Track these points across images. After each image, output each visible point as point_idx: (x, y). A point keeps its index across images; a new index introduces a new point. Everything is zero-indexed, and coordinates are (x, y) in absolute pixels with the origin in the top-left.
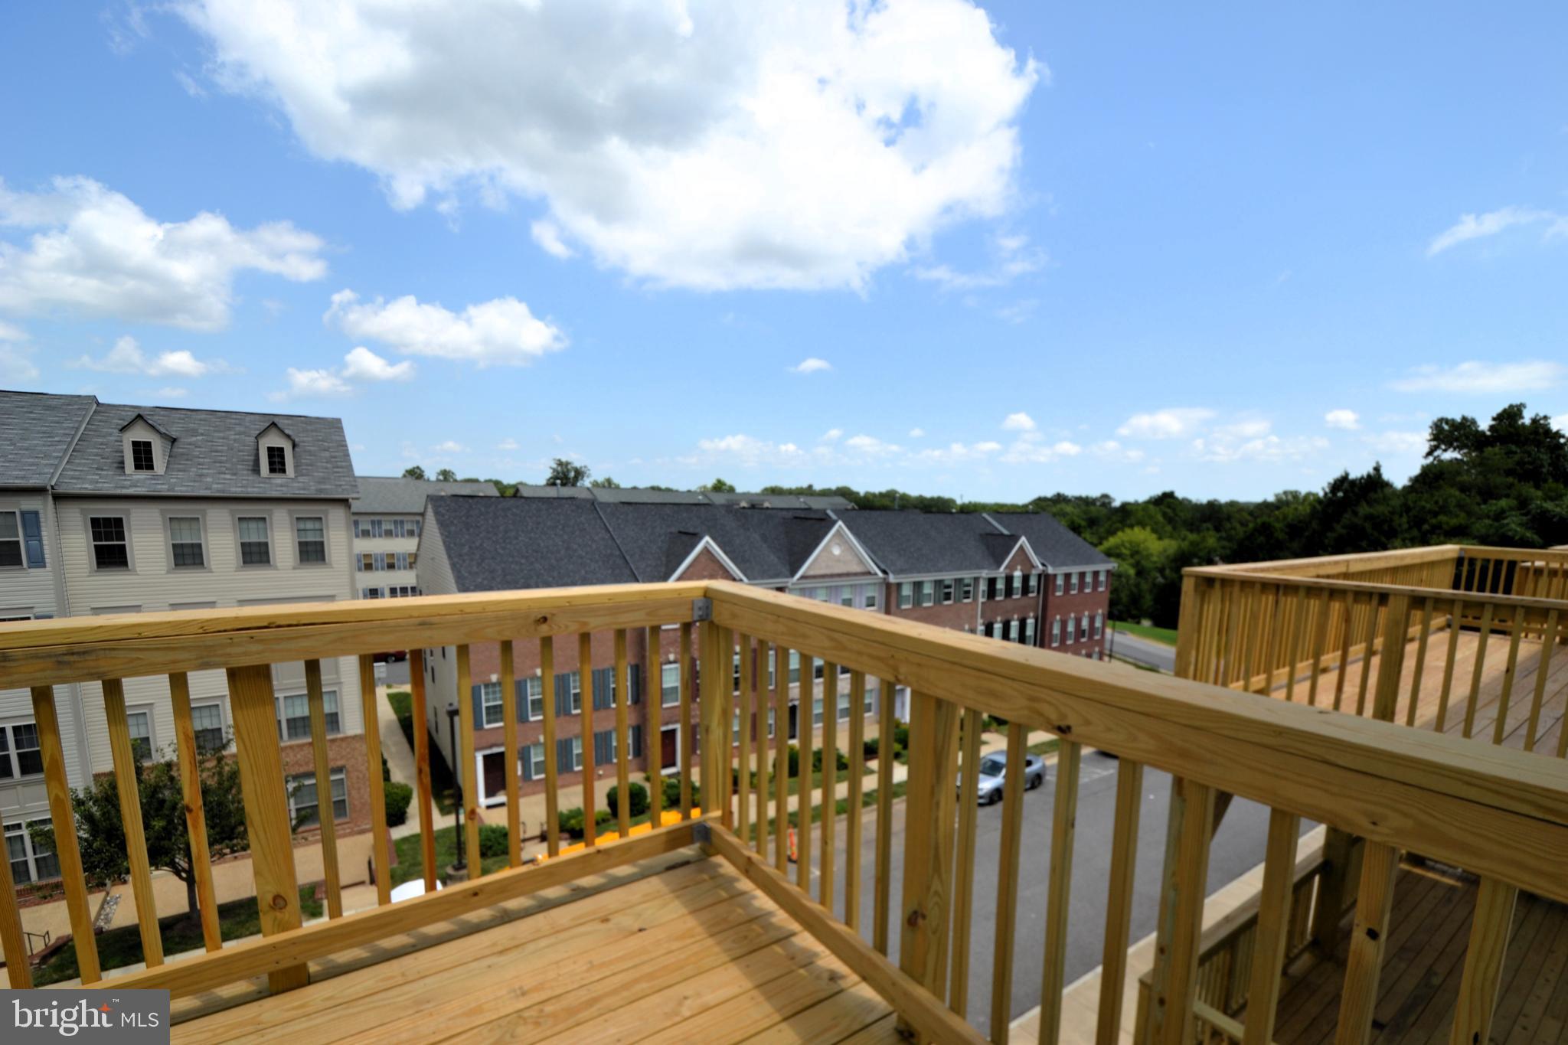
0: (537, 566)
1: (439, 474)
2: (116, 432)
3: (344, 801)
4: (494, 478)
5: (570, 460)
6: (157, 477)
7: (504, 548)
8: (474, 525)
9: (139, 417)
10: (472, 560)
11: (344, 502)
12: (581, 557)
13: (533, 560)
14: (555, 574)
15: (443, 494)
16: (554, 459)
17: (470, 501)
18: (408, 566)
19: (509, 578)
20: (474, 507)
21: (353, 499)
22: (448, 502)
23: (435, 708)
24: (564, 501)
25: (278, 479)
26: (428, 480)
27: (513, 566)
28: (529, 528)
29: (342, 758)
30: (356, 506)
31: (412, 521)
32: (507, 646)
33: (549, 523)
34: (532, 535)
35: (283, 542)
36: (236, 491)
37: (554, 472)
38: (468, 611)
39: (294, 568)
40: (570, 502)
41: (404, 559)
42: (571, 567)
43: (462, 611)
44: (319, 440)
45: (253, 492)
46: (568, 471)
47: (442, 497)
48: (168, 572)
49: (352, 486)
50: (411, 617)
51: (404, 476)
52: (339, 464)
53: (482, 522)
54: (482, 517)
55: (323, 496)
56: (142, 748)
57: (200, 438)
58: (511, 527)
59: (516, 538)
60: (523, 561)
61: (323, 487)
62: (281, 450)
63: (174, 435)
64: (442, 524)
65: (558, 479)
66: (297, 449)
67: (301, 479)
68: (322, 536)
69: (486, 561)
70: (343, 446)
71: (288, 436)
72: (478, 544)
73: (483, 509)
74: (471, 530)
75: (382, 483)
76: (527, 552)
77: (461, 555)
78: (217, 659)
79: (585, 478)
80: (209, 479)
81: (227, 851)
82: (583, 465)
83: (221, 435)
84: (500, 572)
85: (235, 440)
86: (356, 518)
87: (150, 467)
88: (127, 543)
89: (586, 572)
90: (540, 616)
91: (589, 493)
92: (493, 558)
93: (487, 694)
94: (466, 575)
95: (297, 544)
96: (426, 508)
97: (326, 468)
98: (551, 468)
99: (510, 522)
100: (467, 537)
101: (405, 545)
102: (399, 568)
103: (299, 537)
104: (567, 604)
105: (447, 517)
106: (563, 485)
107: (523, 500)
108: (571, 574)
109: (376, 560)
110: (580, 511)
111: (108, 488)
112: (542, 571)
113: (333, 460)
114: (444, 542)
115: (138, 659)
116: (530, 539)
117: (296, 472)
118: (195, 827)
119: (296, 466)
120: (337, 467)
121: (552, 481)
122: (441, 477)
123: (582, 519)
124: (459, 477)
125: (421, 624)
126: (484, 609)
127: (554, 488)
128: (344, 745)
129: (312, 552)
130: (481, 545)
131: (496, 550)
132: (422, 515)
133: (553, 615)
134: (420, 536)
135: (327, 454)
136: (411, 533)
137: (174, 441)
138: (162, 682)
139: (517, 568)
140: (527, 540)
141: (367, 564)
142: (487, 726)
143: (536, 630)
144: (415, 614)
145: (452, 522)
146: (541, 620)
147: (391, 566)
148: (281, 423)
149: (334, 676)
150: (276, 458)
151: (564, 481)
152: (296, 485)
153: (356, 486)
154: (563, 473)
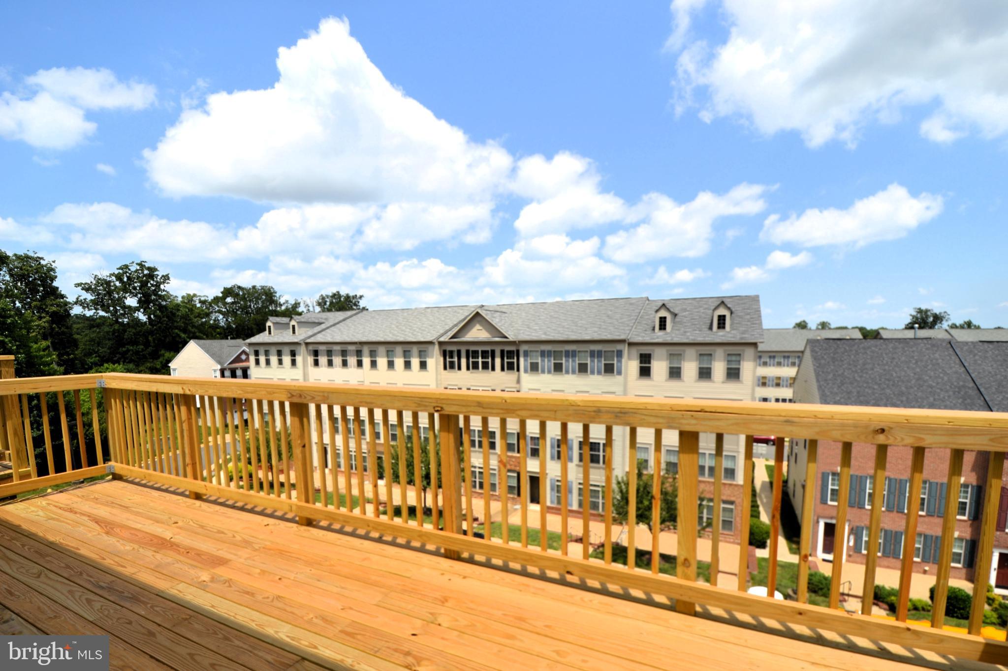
0: (888, 391)
1: (818, 325)
2: (653, 312)
3: (731, 522)
4: (860, 326)
5: (929, 308)
6: (667, 334)
7: (861, 377)
8: (839, 359)
9: (664, 305)
10: (834, 384)
11: (755, 345)
12: (931, 387)
13: (885, 386)
14: (904, 399)
15: (819, 338)
16: (915, 309)
17: (839, 342)
18: (789, 385)
19: (862, 398)
20: (841, 346)
21: (760, 342)
22: (822, 344)
23: (794, 481)
24: (920, 341)
25: (721, 333)
26: (810, 329)
27: (867, 390)
28: (885, 362)
29: (734, 496)
30: (761, 347)
31: (795, 357)
32: (847, 447)
33: (903, 358)
34: (887, 367)
35: (719, 368)
36: (700, 339)
37: (913, 318)
38: (821, 416)
39: (723, 382)
40: (925, 341)
41: (787, 381)
42: (920, 394)
43: (815, 416)
44: (745, 309)
45: (708, 339)
46: (927, 316)
47: (818, 340)
48: (666, 381)
49: (760, 335)
50: (780, 416)
51: (795, 327)
52: (755, 322)
53: (845, 357)
54: (846, 354)
55: (743, 341)
56: (642, 465)
57: (687, 313)
58: (869, 361)
59: (872, 369)
60: (876, 387)
61: (744, 336)
62: (724, 316)
63: (676, 312)
64: (815, 358)
65: (916, 323)
66: (733, 315)
67: (733, 332)
68: (739, 364)
69: (845, 385)
70: (758, 311)
71: (729, 308)
72: (840, 372)
73: (847, 348)
74: (836, 363)
75: (779, 333)
76: (880, 380)
77: (826, 380)
78: (675, 425)
79: (944, 322)
80: (689, 334)
81: (672, 527)
82: (942, 311)
83: (697, 310)
84: (855, 394)
85: (703, 313)
86: (760, 354)
87: (665, 329)
88: (651, 365)
89: (935, 400)
90: (880, 427)
91: (946, 333)
92: (851, 383)
93: (833, 480)
94: (828, 394)
95: (698, 368)
96: (805, 347)
97: (747, 325)
98: (911, 315)
99: (869, 357)
100: (832, 367)
101: (789, 372)
102: (783, 386)
103: (728, 364)
104: (906, 421)
105: (819, 354)
106: (920, 328)
107: (882, 341)
108: (919, 400)
109: (769, 381)
110: (936, 349)
111: (647, 339)
112: (892, 396)
113: (752, 320)
114: (815, 370)
115: (644, 419)
116: (885, 370)
117: (731, 328)
118: (656, 508)
119: (732, 325)
120: (753, 324)
121: (910, 325)
122: (820, 327)
123: (937, 355)
124: (833, 326)
125: (787, 421)
126: (832, 417)
127: (912, 331)
128: (736, 488)
129: (733, 374)
130: (843, 374)
131: (854, 377)
132: (802, 352)
133: (891, 428)
134: (799, 366)
135: (748, 317)
136: (793, 364)
137: (676, 315)
138: (652, 431)
139: (870, 392)
140: (882, 371)
141: (763, 382)
142: (830, 503)
143: (873, 438)
144: (783, 414)
145: (823, 357)
146: (879, 431)
147: (778, 385)
148: (726, 301)
149: (736, 447)
150: (722, 320)
151: (922, 325)
152: (730, 335)
153: (762, 335)
154: (923, 319)
